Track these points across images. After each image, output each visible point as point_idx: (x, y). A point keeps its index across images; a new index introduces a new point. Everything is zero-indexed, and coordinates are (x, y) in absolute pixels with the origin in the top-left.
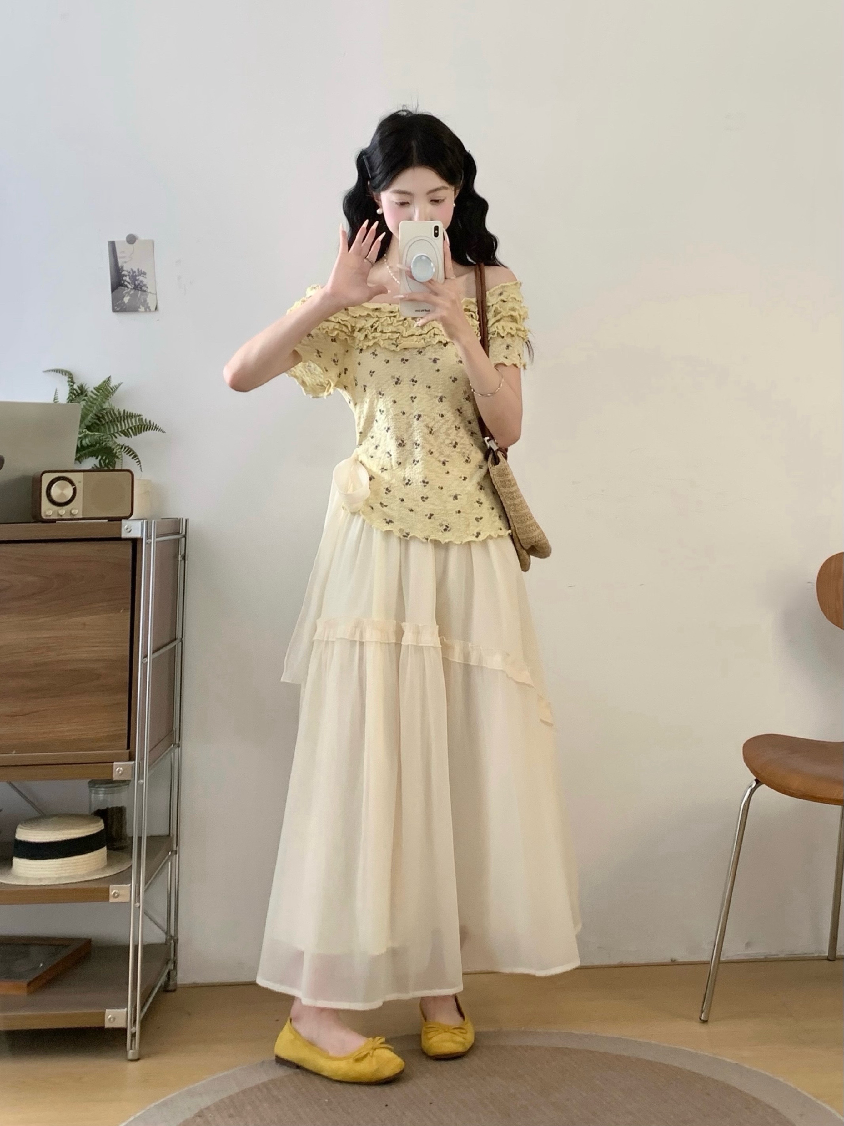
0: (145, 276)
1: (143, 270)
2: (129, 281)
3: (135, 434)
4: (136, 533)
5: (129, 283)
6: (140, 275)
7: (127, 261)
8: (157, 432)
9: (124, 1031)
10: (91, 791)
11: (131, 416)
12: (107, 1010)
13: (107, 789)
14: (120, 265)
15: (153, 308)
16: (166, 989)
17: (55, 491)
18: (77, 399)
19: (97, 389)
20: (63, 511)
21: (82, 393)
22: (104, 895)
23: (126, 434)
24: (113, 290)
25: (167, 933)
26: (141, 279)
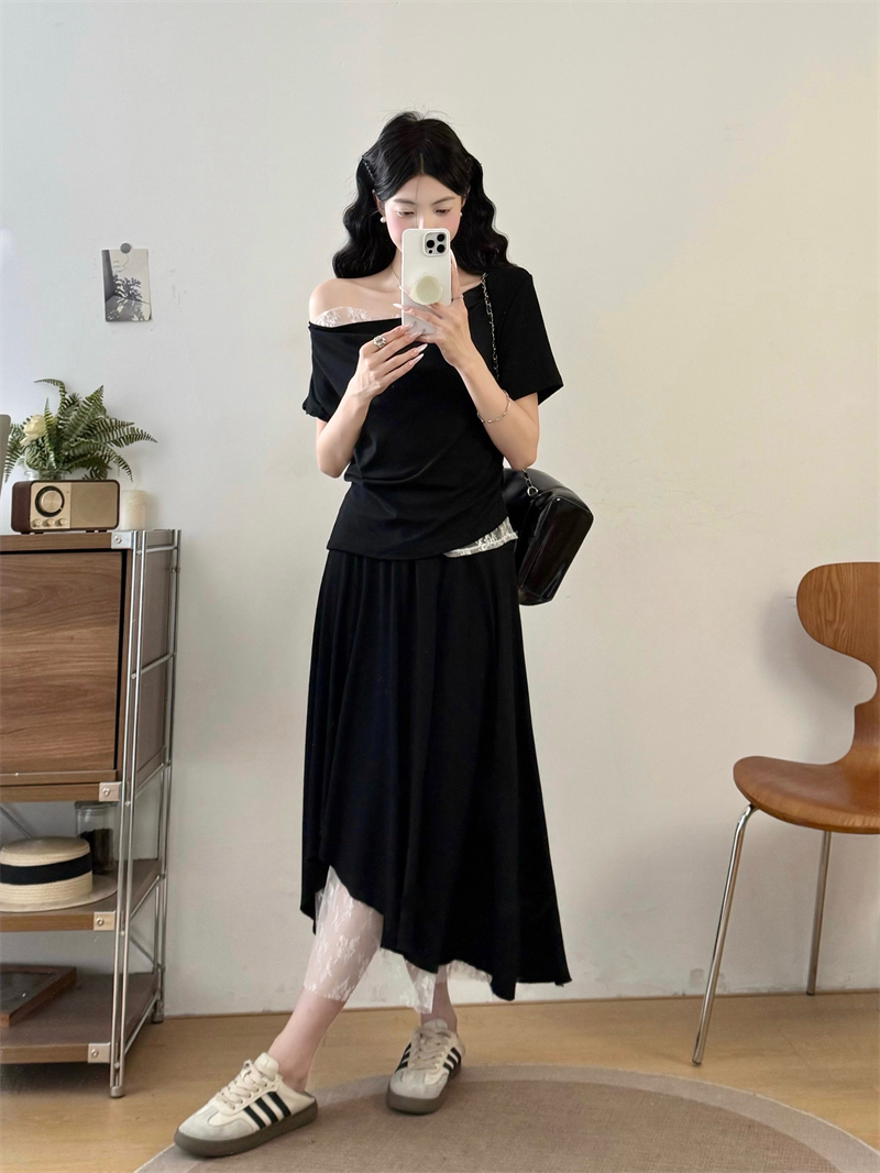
0: (139, 285)
1: (138, 278)
2: (123, 290)
3: (127, 444)
4: (126, 545)
5: (122, 292)
6: (133, 284)
7: (121, 270)
8: (149, 442)
9: (107, 1066)
10: (77, 813)
11: (123, 425)
12: (90, 1044)
13: (93, 811)
14: (114, 274)
15: (146, 316)
16: (153, 1021)
17: (45, 502)
18: (69, 409)
19: (90, 399)
20: (52, 523)
21: (74, 403)
22: (88, 923)
23: (118, 443)
24: (107, 299)
25: (154, 961)
26: (135, 288)
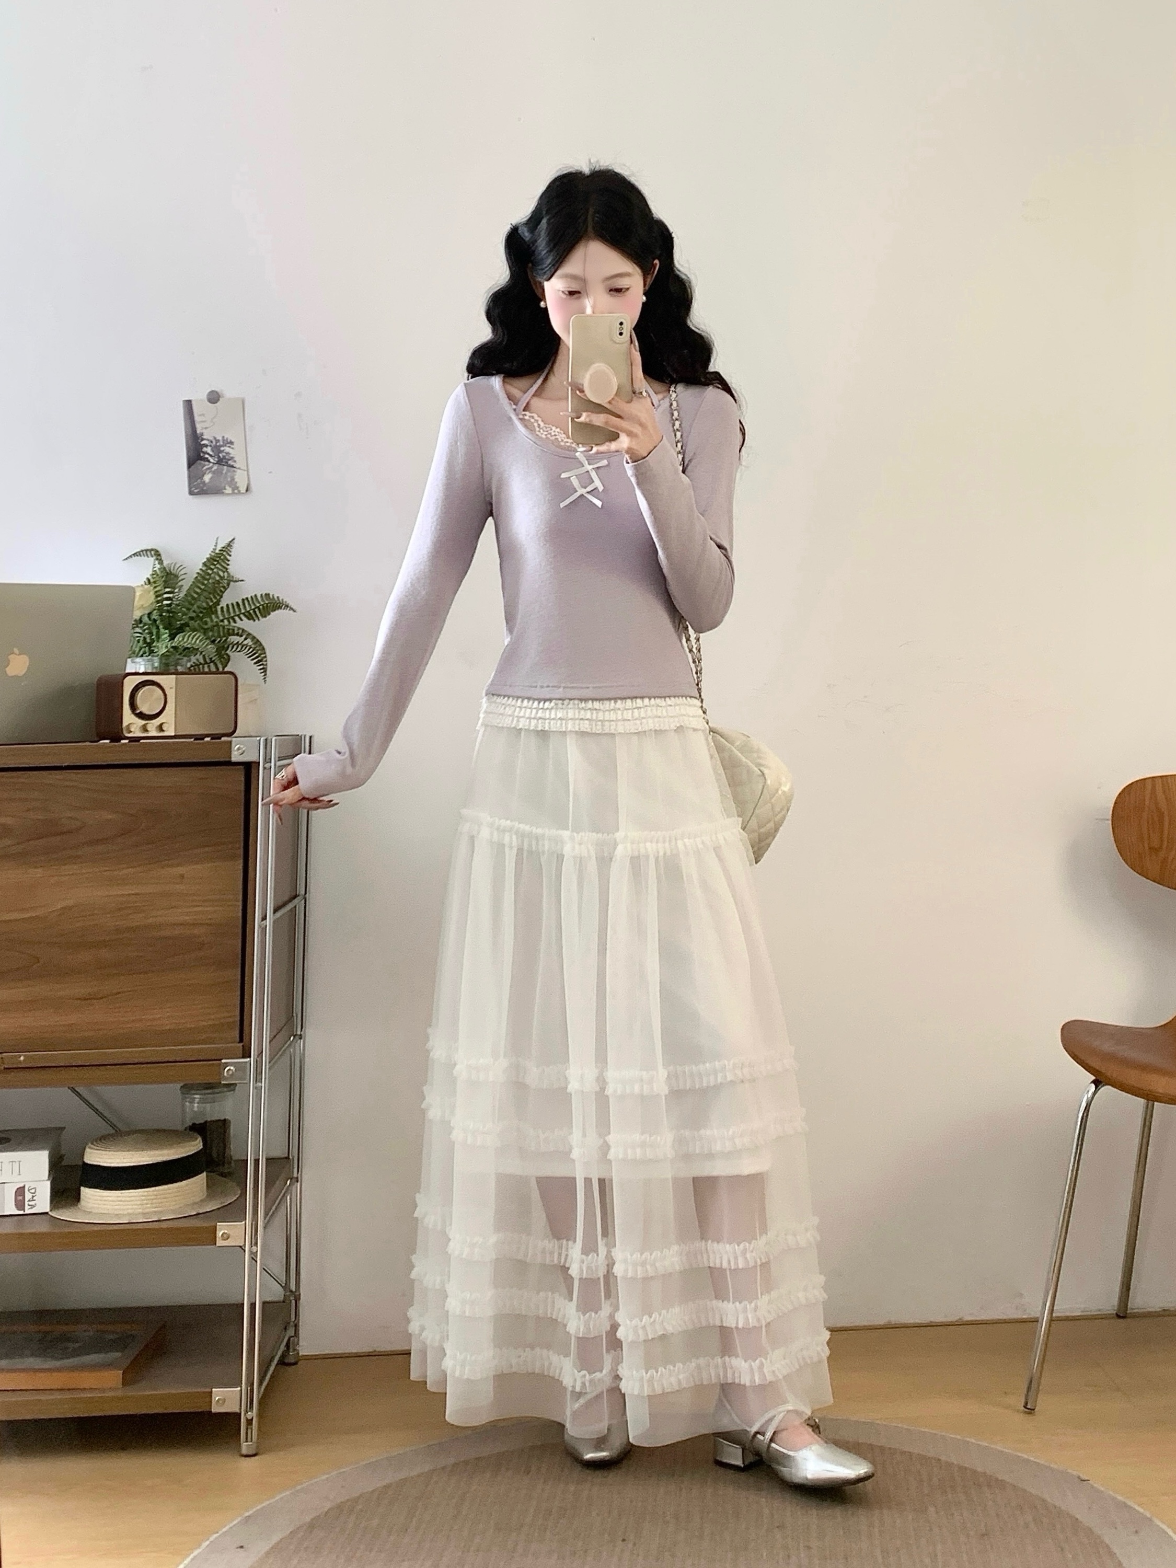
0: (232, 446)
1: (230, 437)
2: (211, 453)
4: (250, 756)
5: (211, 456)
6: (224, 445)
7: (208, 426)
8: (286, 611)
9: (237, 1416)
10: (184, 1099)
12: (213, 1390)
13: (205, 1097)
14: (198, 432)
15: (242, 488)
16: (287, 1362)
17: (142, 700)
20: (153, 728)
22: (209, 1237)
24: (190, 465)
25: (286, 1287)
26: (227, 449)
